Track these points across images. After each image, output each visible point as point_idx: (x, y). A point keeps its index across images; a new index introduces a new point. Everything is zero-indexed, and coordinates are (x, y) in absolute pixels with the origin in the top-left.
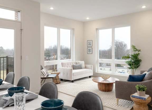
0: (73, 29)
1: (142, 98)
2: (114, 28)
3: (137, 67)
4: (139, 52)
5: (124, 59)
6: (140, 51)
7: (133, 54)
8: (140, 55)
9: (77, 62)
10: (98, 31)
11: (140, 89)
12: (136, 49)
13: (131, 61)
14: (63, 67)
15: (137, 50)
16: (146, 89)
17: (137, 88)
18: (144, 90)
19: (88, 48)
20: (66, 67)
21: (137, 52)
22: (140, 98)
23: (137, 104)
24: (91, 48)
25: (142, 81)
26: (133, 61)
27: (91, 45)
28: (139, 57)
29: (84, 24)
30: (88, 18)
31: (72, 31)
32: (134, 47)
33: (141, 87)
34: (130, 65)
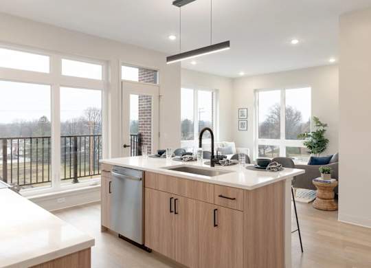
0: (217, 91)
1: (327, 182)
2: (284, 89)
3: (322, 151)
4: (325, 128)
6: (326, 125)
7: (315, 131)
8: (326, 132)
9: (224, 144)
10: (257, 93)
11: (324, 171)
12: (319, 122)
13: (312, 142)
15: (321, 125)
16: (331, 171)
17: (321, 171)
18: (329, 173)
19: (240, 122)
21: (321, 128)
22: (324, 182)
23: (321, 189)
24: (246, 122)
25: (328, 163)
26: (315, 141)
27: (245, 116)
28: (325, 136)
29: (233, 81)
31: (215, 94)
32: (316, 120)
33: (326, 168)
34: (310, 147)
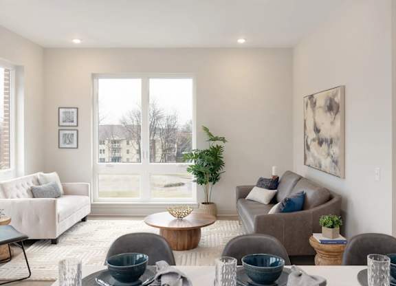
0: (18, 69)
2: (149, 78)
5: (188, 162)
6: (223, 139)
7: (208, 148)
8: (224, 149)
9: (39, 178)
10: (95, 80)
12: (211, 135)
14: (6, 197)
19: (62, 133)
20: (15, 196)
22: (338, 242)
24: (75, 132)
27: (73, 122)
30: (77, 41)
31: (12, 74)
32: (207, 131)
